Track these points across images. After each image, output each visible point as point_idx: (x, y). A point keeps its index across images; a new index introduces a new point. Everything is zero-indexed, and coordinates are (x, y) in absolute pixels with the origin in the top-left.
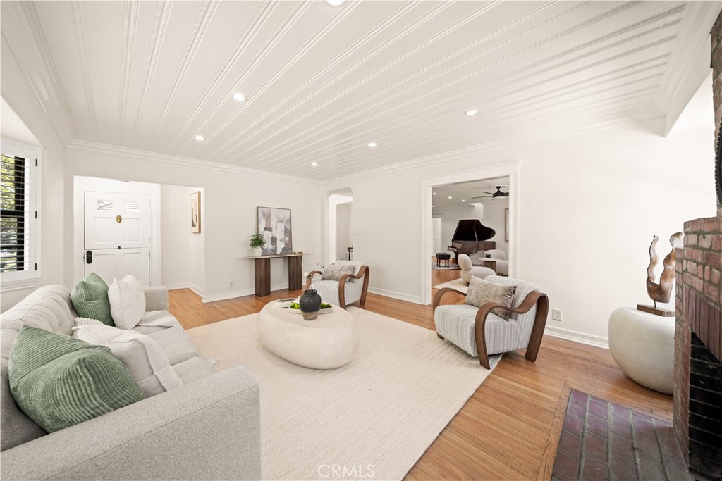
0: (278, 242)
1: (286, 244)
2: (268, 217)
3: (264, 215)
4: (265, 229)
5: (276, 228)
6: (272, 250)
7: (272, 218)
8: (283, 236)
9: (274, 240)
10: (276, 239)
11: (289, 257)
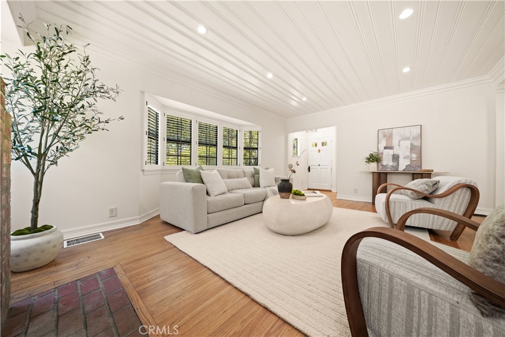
0: (401, 160)
1: (412, 161)
2: (389, 137)
3: (385, 136)
4: (385, 148)
5: (399, 145)
6: (392, 166)
7: (394, 137)
8: (408, 154)
9: (396, 158)
10: (398, 157)
11: (413, 174)
